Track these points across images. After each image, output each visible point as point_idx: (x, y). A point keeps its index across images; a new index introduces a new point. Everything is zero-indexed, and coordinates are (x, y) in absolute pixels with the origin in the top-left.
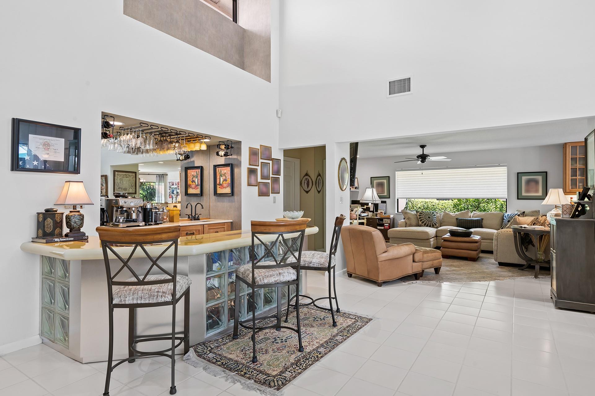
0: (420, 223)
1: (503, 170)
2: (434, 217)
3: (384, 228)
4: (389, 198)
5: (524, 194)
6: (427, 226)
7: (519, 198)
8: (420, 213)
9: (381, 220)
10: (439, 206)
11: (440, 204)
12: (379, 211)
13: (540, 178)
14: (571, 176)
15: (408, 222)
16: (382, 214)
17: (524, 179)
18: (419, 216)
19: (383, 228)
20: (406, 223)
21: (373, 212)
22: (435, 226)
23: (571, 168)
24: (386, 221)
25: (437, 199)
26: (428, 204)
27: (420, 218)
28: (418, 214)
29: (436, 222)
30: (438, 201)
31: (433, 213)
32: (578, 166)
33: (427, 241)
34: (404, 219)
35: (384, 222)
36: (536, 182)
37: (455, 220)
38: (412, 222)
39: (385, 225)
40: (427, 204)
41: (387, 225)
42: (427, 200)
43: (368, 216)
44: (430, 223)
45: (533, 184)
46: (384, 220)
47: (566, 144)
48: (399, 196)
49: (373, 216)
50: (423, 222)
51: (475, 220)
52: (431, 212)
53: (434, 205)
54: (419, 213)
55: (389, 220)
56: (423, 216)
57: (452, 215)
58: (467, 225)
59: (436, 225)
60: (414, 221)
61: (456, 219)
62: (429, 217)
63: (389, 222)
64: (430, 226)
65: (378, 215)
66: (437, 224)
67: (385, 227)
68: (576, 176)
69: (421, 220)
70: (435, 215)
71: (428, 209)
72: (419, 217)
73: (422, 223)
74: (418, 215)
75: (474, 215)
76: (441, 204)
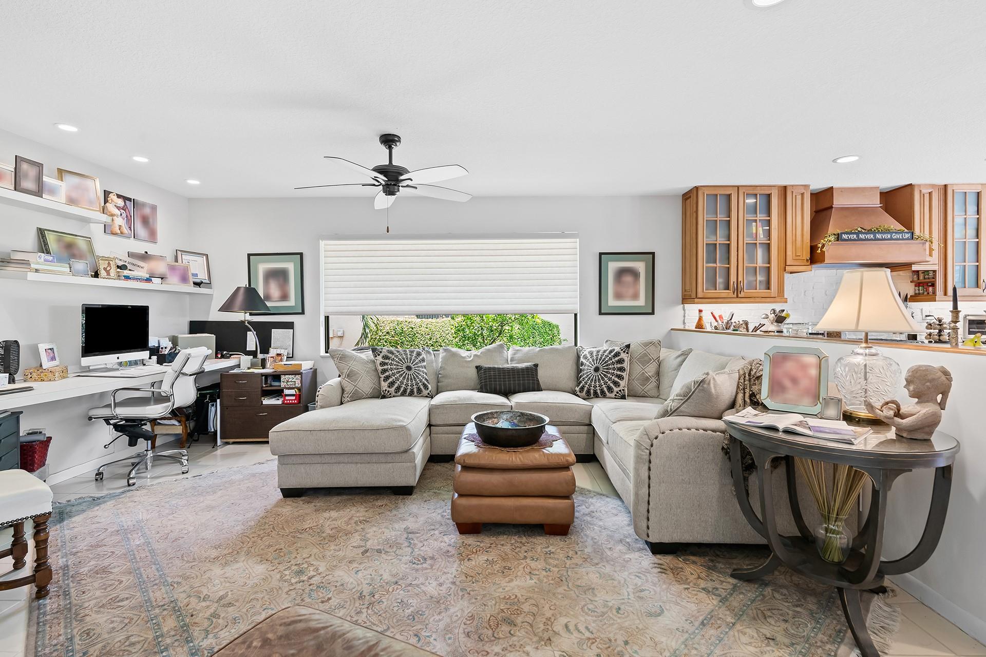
0: (384, 385)
1: (570, 245)
2: (422, 367)
3: (283, 403)
4: (303, 313)
5: (612, 302)
6: (403, 394)
7: (602, 312)
8: (383, 357)
9: (277, 377)
10: (421, 328)
11: (423, 325)
12: (273, 352)
13: (640, 266)
14: (706, 263)
15: (349, 388)
16: (281, 360)
17: (613, 266)
18: (383, 364)
19: (279, 402)
20: (343, 391)
21: (254, 354)
22: (425, 392)
23: (706, 244)
24: (288, 381)
25: (418, 316)
26: (403, 325)
27: (384, 371)
28: (380, 359)
29: (427, 381)
30: (419, 320)
31: (419, 354)
32: (720, 240)
33: (404, 456)
34: (340, 376)
35: (283, 385)
36: (635, 274)
37: (475, 370)
38: (360, 385)
39: (286, 392)
40: (400, 326)
41: (292, 392)
42: (401, 319)
43: (238, 366)
44: (412, 385)
45: (628, 279)
46: (283, 377)
47: (697, 188)
48: (330, 309)
49: (253, 365)
50: (391, 384)
51: (523, 369)
52: (412, 352)
53: (413, 327)
54: (382, 355)
55: (299, 377)
56: (391, 364)
57: (464, 358)
58: (505, 385)
59: (426, 387)
60: (366, 384)
61: (477, 367)
62: (409, 368)
63: (298, 385)
64: (411, 394)
65: (268, 364)
66: (429, 386)
67: (287, 398)
68: (715, 262)
69: (387, 378)
70: (423, 360)
71: (403, 334)
72: (380, 368)
73: (389, 387)
74: (378, 362)
75: (515, 354)
76: (425, 326)
